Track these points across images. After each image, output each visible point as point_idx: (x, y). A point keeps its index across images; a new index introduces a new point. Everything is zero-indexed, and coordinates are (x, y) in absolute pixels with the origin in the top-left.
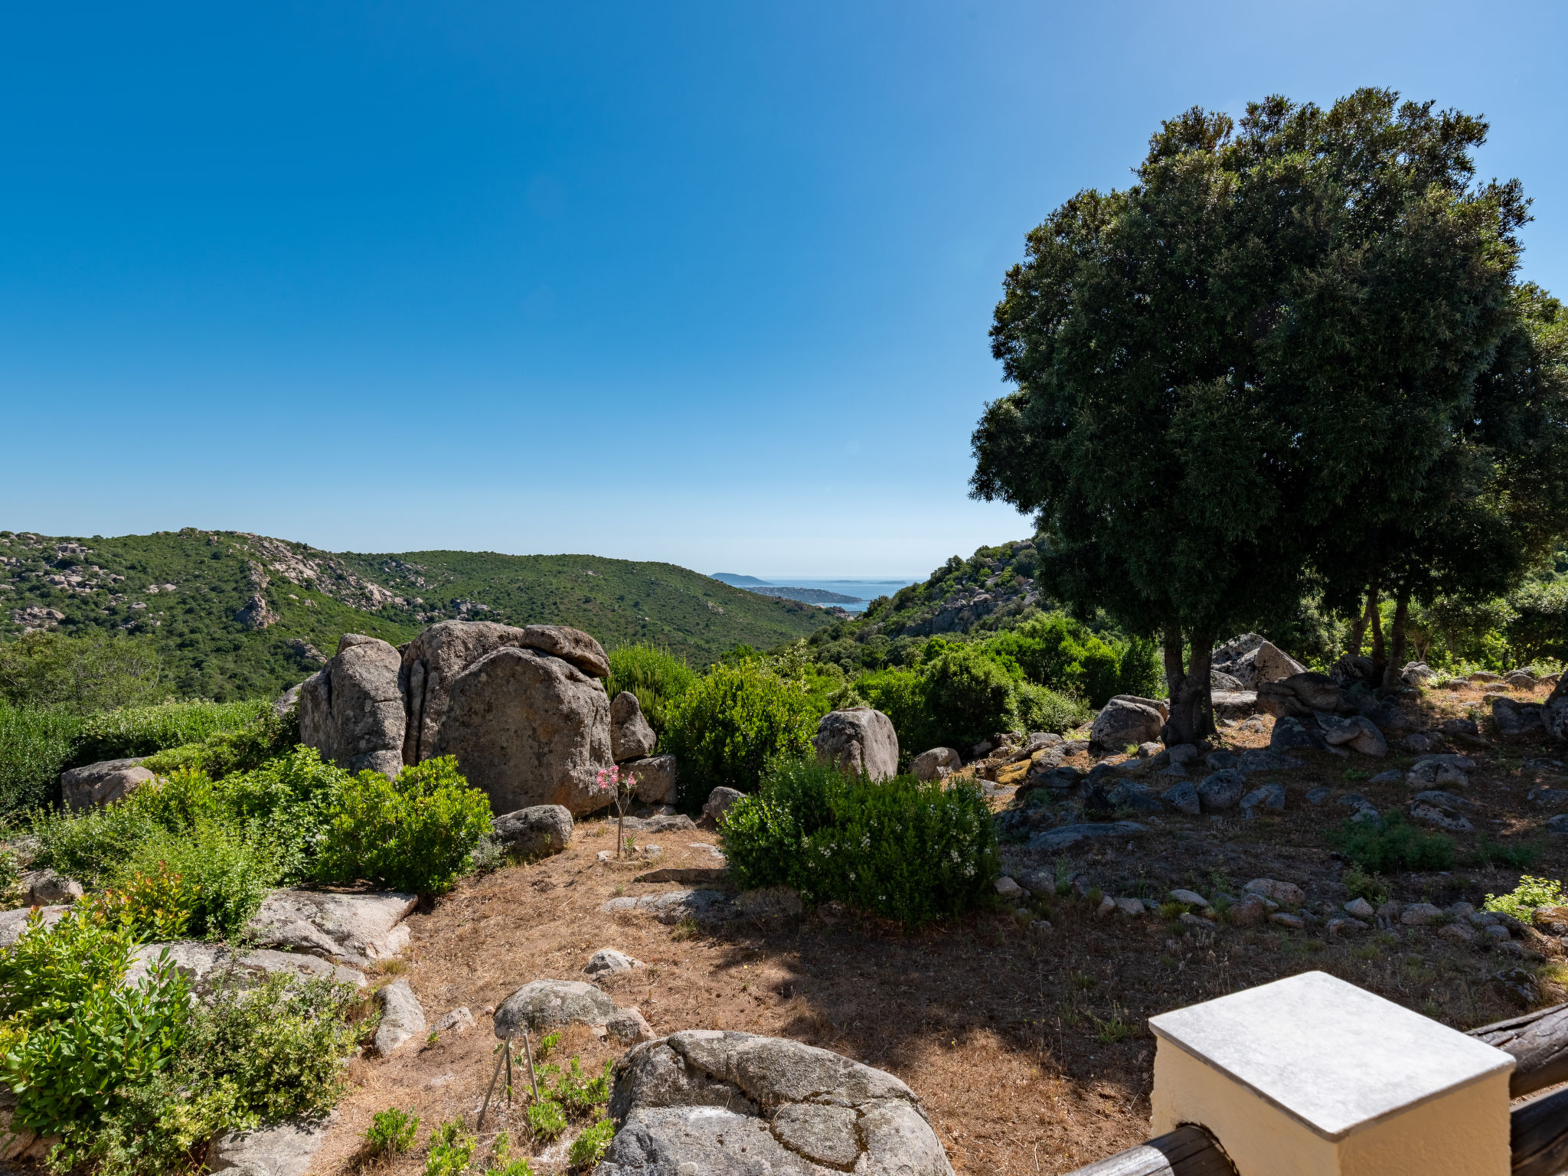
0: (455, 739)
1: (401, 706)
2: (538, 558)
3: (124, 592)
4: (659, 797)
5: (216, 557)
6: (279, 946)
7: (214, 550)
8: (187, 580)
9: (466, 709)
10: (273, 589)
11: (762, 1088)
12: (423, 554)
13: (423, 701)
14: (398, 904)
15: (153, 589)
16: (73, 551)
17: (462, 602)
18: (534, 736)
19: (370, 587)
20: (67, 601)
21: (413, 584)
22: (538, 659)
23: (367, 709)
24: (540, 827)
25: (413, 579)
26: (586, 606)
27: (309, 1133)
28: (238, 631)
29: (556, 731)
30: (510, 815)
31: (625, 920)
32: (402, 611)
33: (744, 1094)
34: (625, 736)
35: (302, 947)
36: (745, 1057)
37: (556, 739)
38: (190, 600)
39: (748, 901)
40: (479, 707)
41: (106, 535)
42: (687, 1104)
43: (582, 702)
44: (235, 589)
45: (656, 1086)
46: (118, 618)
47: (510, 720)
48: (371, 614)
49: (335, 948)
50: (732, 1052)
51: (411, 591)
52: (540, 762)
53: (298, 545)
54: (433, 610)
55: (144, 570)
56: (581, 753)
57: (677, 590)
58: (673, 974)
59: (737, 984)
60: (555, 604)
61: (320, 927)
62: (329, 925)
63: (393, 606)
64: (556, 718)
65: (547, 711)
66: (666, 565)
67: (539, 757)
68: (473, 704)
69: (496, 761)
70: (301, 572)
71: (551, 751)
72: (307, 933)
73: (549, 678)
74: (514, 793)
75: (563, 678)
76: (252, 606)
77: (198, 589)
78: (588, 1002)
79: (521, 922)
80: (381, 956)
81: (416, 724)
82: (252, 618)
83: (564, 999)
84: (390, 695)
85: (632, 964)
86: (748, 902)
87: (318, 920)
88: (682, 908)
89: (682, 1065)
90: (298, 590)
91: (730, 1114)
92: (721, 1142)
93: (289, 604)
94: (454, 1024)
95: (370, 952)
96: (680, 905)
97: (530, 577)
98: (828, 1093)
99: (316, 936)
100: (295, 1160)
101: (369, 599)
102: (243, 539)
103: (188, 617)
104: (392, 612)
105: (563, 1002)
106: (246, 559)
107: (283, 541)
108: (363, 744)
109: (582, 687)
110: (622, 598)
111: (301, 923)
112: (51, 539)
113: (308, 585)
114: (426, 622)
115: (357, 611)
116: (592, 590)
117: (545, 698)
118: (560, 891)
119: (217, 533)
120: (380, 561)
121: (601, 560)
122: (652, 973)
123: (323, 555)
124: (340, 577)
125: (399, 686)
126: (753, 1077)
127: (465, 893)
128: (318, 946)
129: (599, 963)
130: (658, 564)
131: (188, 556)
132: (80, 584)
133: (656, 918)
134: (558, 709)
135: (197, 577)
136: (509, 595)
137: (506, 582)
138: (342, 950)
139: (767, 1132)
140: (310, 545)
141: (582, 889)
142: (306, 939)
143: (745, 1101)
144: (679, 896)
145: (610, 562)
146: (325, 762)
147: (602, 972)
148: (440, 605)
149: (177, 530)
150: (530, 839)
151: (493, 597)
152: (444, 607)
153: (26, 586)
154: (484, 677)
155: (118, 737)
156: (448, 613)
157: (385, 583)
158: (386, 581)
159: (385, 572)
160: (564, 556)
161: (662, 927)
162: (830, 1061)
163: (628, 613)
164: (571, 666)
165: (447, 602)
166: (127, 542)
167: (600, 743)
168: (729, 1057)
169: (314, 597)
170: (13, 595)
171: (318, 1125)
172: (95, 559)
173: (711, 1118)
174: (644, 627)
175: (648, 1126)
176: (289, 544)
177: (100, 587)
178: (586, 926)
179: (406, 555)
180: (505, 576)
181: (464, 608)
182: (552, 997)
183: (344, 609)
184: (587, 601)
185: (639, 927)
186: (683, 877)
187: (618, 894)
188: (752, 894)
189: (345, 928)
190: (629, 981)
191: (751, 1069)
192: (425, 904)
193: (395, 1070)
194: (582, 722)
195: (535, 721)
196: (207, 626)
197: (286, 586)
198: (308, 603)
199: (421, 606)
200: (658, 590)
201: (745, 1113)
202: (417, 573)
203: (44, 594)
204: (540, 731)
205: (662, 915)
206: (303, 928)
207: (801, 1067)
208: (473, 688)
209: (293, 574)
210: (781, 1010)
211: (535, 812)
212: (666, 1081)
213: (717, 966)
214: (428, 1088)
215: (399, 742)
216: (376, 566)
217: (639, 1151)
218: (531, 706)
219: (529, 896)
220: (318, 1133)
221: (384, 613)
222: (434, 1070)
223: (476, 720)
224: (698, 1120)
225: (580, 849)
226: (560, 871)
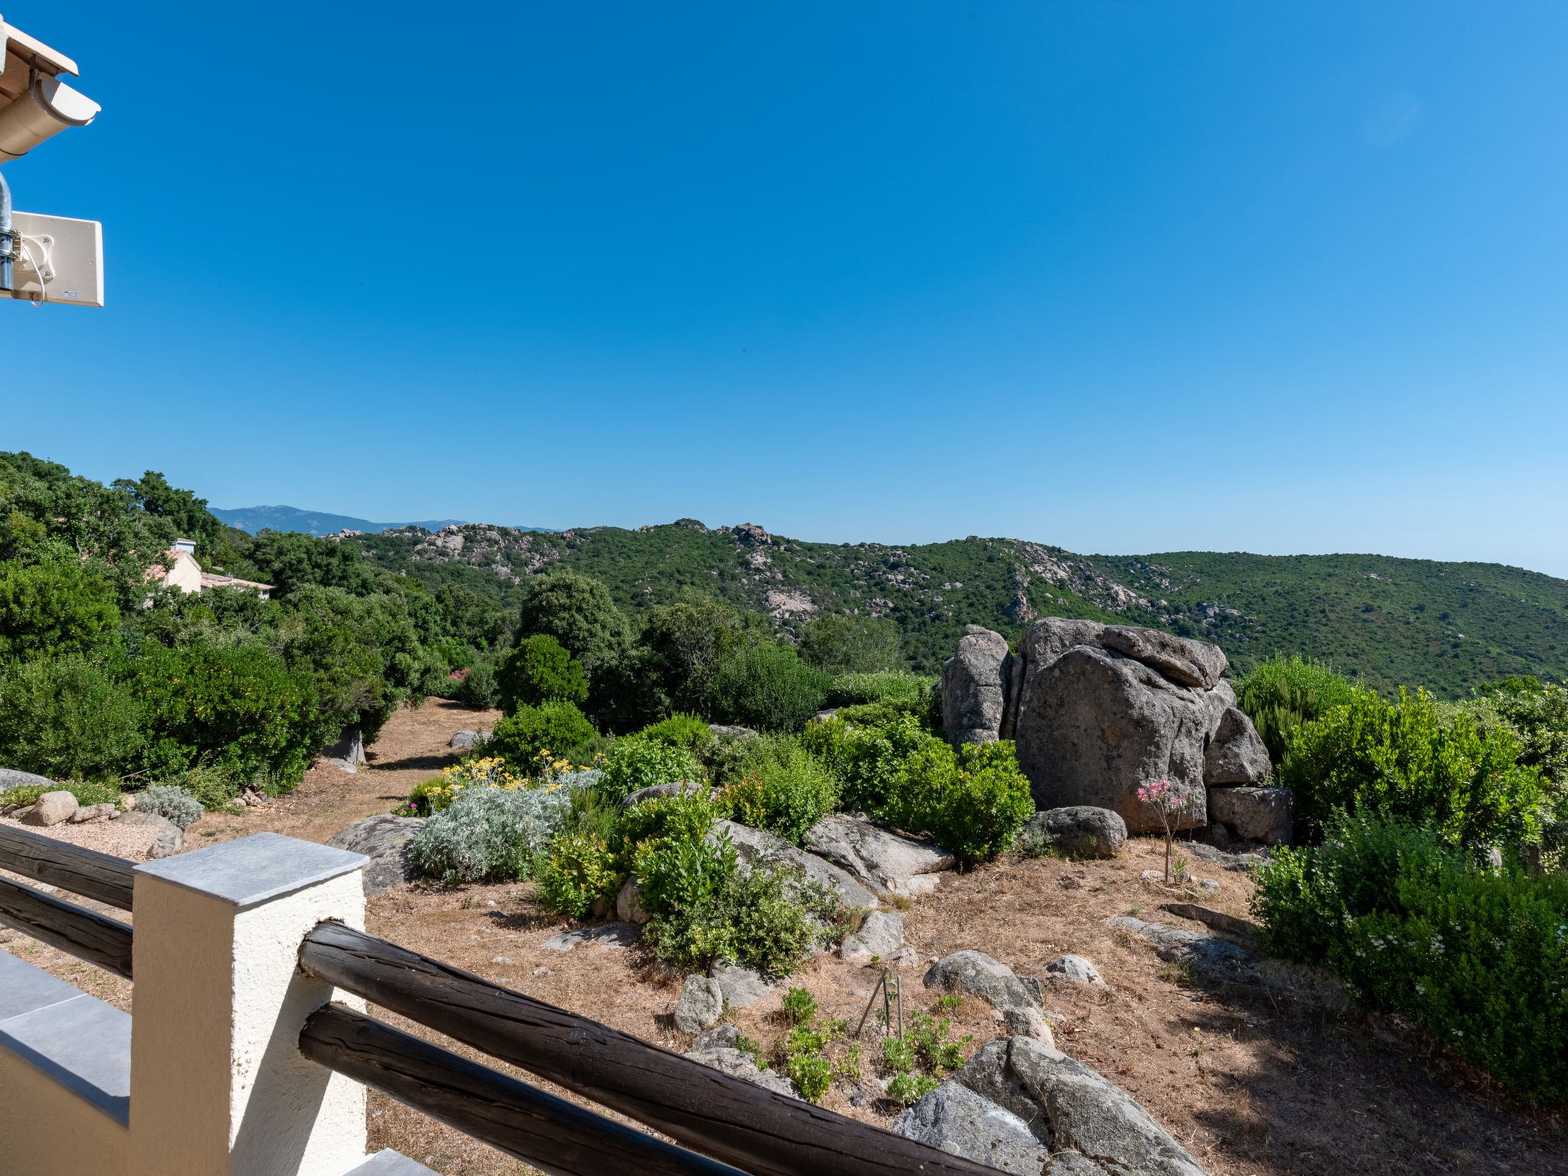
0: (1032, 727)
1: (1000, 692)
2: (1301, 559)
3: (929, 588)
4: (1261, 835)
5: (990, 560)
6: (824, 855)
7: (989, 554)
8: (970, 579)
9: (1042, 701)
10: (1032, 588)
11: (1062, 1123)
12: (1168, 556)
13: (1020, 690)
14: (931, 857)
15: (948, 586)
16: (899, 556)
17: (1209, 606)
18: (1103, 737)
19: (1116, 588)
20: (895, 594)
21: (1158, 586)
22: (1108, 660)
23: (971, 691)
24: (1086, 827)
25: (1158, 581)
26: (1365, 616)
27: (766, 984)
28: (1006, 624)
29: (1126, 736)
30: (1063, 809)
31: (1123, 941)
32: (1146, 612)
33: (1047, 1121)
34: (1225, 756)
35: (840, 863)
36: (1061, 1086)
37: (1125, 744)
38: (972, 596)
39: (1273, 972)
40: (1053, 700)
41: (919, 544)
42: (996, 1101)
43: (1158, 710)
44: (1004, 587)
45: (974, 1069)
46: (925, 608)
47: (1080, 718)
48: (1116, 614)
49: (864, 872)
50: (1053, 1077)
51: (1155, 593)
52: (1109, 765)
53: (1053, 549)
54: (1178, 613)
55: (942, 571)
56: (1156, 764)
57: (1513, 599)
58: (1129, 1006)
59: (1191, 1047)
60: (1323, 611)
61: (857, 852)
62: (864, 853)
63: (1138, 607)
64: (1124, 722)
65: (1115, 714)
66: (1497, 566)
67: (1109, 759)
68: (1048, 697)
69: (1068, 756)
70: (1056, 573)
71: (1119, 756)
72: (846, 853)
73: (1118, 680)
74: (1085, 791)
75: (1135, 682)
76: (1016, 603)
77: (977, 587)
78: (1001, 985)
79: (1026, 907)
80: (897, 891)
81: (1013, 710)
82: (1016, 613)
83: (978, 973)
84: (991, 681)
85: (1091, 979)
86: (1269, 971)
87: (858, 846)
88: (1186, 950)
89: (1002, 1063)
90: (1052, 589)
91: (1027, 1132)
92: (994, 1146)
93: (1045, 602)
94: (899, 958)
95: (890, 884)
96: (1185, 945)
97: (1291, 580)
98: (1125, 1167)
99: (852, 857)
100: (747, 995)
101: (1114, 599)
102: (1010, 544)
103: (970, 610)
104: (1136, 613)
105: (976, 975)
106: (1013, 561)
107: (1041, 546)
108: (965, 721)
109: (1160, 693)
110: (1421, 608)
111: (843, 844)
112: (887, 547)
113: (1061, 585)
114: (1170, 624)
115: (1103, 611)
116: (1375, 596)
117: (1114, 701)
118: (1081, 893)
119: (992, 540)
120: (1125, 562)
121: (1390, 561)
122: (1107, 996)
123: (1074, 558)
124: (1089, 578)
125: (1000, 674)
126: (1058, 1109)
127: (1003, 865)
128: (852, 866)
129: (1059, 965)
130: (1481, 565)
131: (971, 559)
132: (904, 582)
133: (1154, 949)
134: (1126, 713)
135: (976, 576)
136: (1264, 599)
137: (1260, 585)
138: (869, 876)
139: (1042, 1164)
140: (1063, 548)
141: (1102, 897)
142: (844, 857)
143: (1045, 1129)
144: (1190, 937)
145: (1404, 562)
146: (923, 730)
147: (1057, 974)
148: (1185, 607)
149: (964, 538)
150: (1077, 837)
151: (1244, 601)
152: (1190, 610)
153: (872, 582)
154: (1057, 673)
155: (847, 693)
156: (1193, 616)
157: (1130, 585)
158: (1131, 583)
159: (1130, 573)
160: (1337, 555)
161: (1157, 961)
162: (1147, 1138)
163: (1430, 627)
164: (1150, 671)
165: (1193, 604)
166: (933, 549)
167: (1182, 758)
168: (1048, 1079)
169: (1065, 596)
170: (866, 589)
171: (774, 982)
172: (911, 563)
173: (1007, 1124)
174: (1455, 646)
175: (948, 1098)
176: (1045, 547)
177: (915, 584)
178: (1082, 930)
179: (1151, 556)
180: (1259, 578)
181: (1211, 612)
182: (969, 967)
183: (1091, 608)
184: (1368, 609)
185: (1133, 952)
186: (1212, 921)
187: (1132, 914)
188: (1277, 964)
189: (875, 859)
190: (1079, 993)
191: (1060, 1100)
192: (962, 864)
193: (841, 970)
194: (1157, 731)
195: (1104, 721)
196: (983, 618)
197: (1043, 585)
198: (1061, 601)
199: (1165, 608)
200: (1481, 600)
201: (1040, 1139)
202: (1162, 575)
203: (882, 587)
204: (1108, 733)
205: (1162, 949)
206: (844, 848)
207: (1109, 1127)
208: (1048, 682)
209: (1049, 575)
210: (1215, 1093)
211: (1085, 812)
212: (984, 1069)
213: (1183, 1020)
214: (852, 994)
215: (994, 724)
216: (1122, 568)
217: (931, 1113)
218: (1100, 706)
219: (1050, 888)
220: (771, 987)
221: (1129, 614)
222: (865, 983)
223: (1051, 713)
224: (994, 1118)
225: (1132, 863)
226: (1097, 875)
